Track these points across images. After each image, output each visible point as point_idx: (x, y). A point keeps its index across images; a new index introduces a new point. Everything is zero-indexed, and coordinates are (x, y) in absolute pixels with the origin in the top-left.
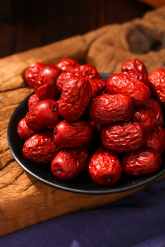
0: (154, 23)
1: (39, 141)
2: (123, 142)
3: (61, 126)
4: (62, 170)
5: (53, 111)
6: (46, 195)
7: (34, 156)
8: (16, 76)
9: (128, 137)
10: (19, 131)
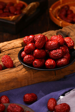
0: (66, 30)
1: (29, 56)
2: (56, 55)
3: (36, 51)
5: (34, 46)
6: (31, 74)
7: (27, 61)
9: (58, 53)
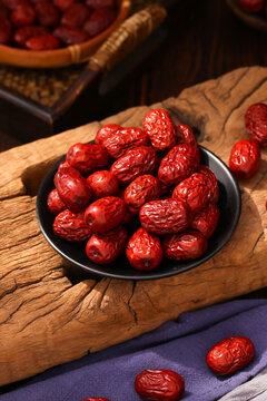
2: (165, 224)
4: (99, 254)
8: (14, 179)
9: (171, 218)
10: (49, 203)
